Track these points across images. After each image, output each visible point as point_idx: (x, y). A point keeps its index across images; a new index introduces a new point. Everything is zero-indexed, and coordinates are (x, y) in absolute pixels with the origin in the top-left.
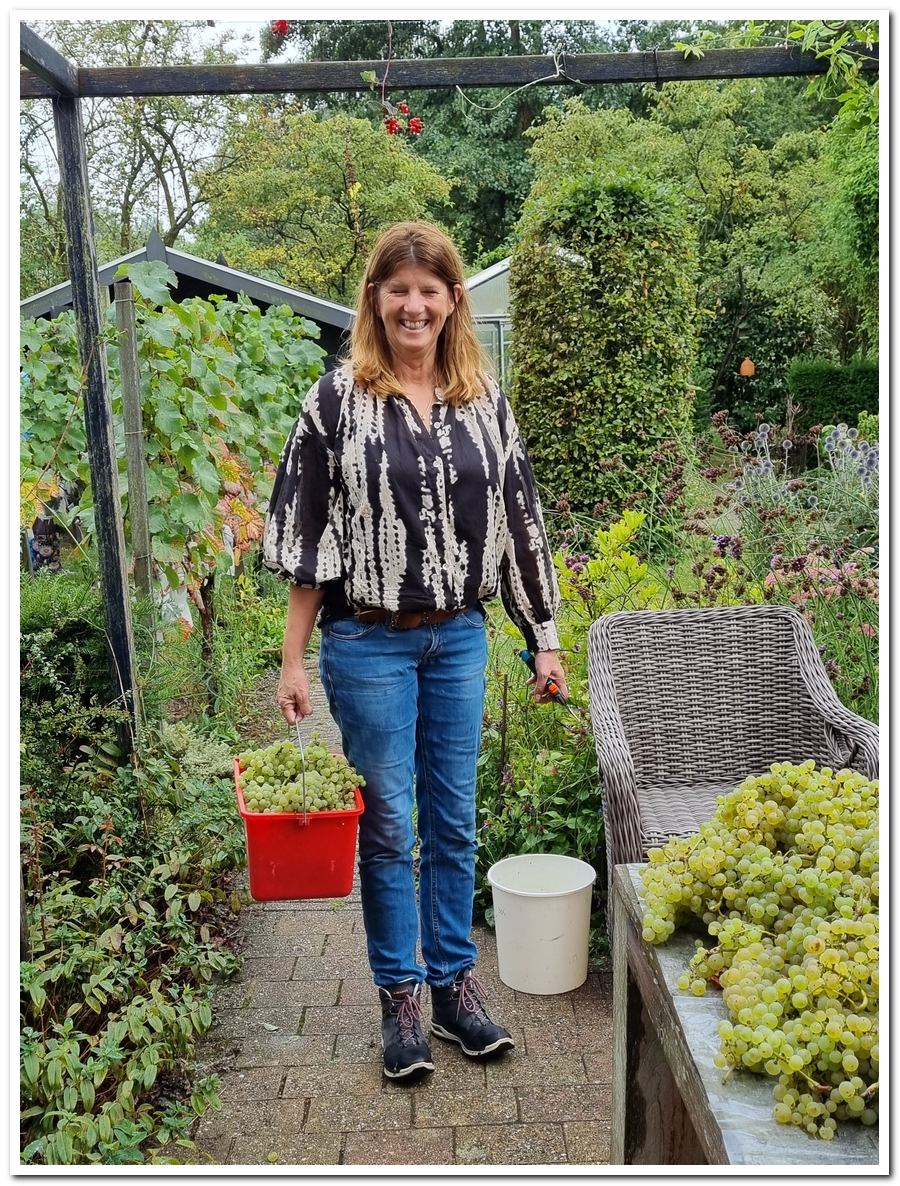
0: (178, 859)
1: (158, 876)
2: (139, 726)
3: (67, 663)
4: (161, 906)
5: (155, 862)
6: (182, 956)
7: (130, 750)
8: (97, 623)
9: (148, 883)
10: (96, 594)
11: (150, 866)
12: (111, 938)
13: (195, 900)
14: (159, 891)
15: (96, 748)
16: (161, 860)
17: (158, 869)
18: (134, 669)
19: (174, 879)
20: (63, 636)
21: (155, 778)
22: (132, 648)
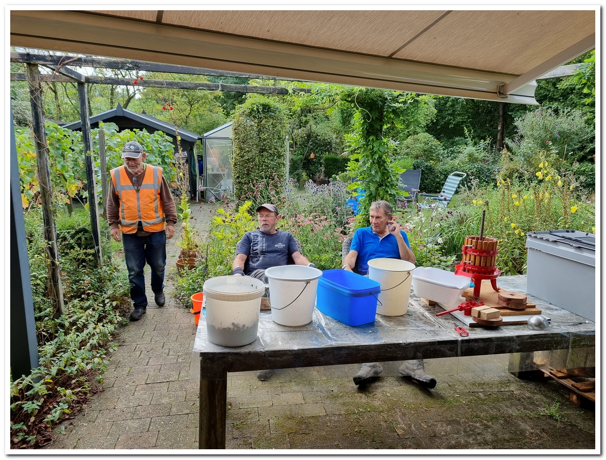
0: (110, 292)
1: (104, 297)
3: (79, 239)
4: (105, 305)
5: (103, 293)
6: (109, 317)
7: (98, 264)
8: (89, 228)
9: (101, 299)
10: (88, 221)
11: (102, 295)
12: (90, 311)
13: (114, 303)
14: (103, 301)
15: (88, 263)
16: (105, 293)
17: (104, 295)
18: (100, 241)
19: (108, 298)
21: (105, 272)
22: (99, 236)
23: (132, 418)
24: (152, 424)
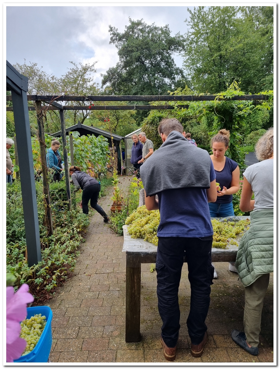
0: (76, 224)
1: (73, 227)
2: (71, 205)
3: (60, 195)
4: (73, 231)
6: (76, 237)
7: (70, 208)
8: (65, 189)
9: (71, 228)
10: (65, 185)
12: (66, 234)
13: (78, 230)
14: (73, 229)
15: (64, 208)
16: (74, 224)
18: (71, 196)
19: (75, 227)
20: (59, 191)
21: (73, 213)
22: (70, 193)
23: (89, 291)
24: (100, 295)
